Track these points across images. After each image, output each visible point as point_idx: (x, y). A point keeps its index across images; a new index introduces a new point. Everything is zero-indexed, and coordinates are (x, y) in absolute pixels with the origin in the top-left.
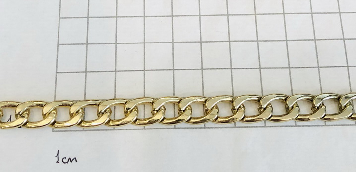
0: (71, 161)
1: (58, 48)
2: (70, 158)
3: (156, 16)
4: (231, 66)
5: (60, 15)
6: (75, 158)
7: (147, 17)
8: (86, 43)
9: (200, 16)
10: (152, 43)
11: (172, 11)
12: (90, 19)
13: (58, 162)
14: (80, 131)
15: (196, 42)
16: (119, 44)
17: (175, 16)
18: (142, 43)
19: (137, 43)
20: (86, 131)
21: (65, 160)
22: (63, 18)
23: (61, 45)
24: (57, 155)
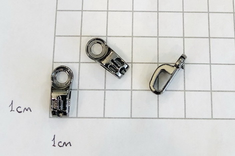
0: (66, 145)
1: (55, 40)
3: (143, 11)
5: (57, 8)
6: (69, 143)
7: (135, 11)
8: (80, 35)
9: (183, 12)
10: (139, 37)
11: (158, 7)
12: (84, 12)
13: (54, 146)
14: (74, 118)
15: (179, 37)
16: (110, 37)
17: (161, 12)
18: (130, 37)
19: (126, 37)
20: (79, 118)
21: (60, 144)
22: (59, 11)
23: (58, 36)
24: (54, 139)
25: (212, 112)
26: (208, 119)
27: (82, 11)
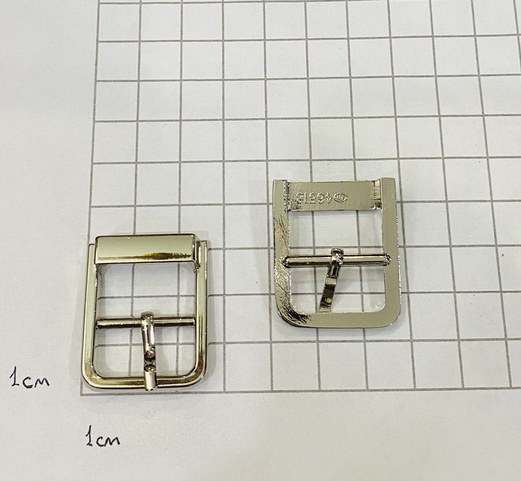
0: (111, 443)
2: (108, 439)
4: (362, 289)
5: (90, 202)
6: (117, 438)
7: (227, 204)
10: (236, 249)
12: (138, 208)
13: (90, 444)
14: (124, 394)
18: (220, 249)
21: (100, 442)
22: (95, 207)
24: (89, 433)
25: (367, 378)
26: (360, 391)
27: (135, 206)
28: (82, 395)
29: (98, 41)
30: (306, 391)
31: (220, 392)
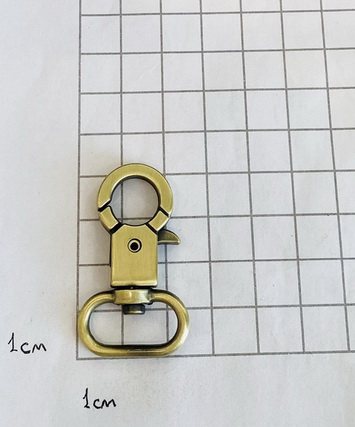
0: (107, 406)
1: (78, 227)
2: (105, 401)
4: (341, 255)
6: (113, 400)
7: (210, 173)
10: (220, 217)
11: (249, 164)
13: (87, 406)
17: (254, 172)
18: (205, 217)
21: (97, 404)
22: (84, 177)
23: (83, 220)
24: (86, 395)
25: (348, 339)
26: (342, 352)
28: (78, 359)
29: (81, 15)
30: (291, 353)
31: (209, 355)
